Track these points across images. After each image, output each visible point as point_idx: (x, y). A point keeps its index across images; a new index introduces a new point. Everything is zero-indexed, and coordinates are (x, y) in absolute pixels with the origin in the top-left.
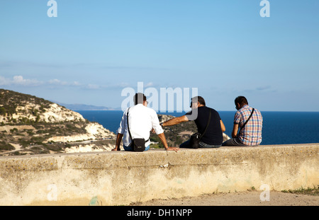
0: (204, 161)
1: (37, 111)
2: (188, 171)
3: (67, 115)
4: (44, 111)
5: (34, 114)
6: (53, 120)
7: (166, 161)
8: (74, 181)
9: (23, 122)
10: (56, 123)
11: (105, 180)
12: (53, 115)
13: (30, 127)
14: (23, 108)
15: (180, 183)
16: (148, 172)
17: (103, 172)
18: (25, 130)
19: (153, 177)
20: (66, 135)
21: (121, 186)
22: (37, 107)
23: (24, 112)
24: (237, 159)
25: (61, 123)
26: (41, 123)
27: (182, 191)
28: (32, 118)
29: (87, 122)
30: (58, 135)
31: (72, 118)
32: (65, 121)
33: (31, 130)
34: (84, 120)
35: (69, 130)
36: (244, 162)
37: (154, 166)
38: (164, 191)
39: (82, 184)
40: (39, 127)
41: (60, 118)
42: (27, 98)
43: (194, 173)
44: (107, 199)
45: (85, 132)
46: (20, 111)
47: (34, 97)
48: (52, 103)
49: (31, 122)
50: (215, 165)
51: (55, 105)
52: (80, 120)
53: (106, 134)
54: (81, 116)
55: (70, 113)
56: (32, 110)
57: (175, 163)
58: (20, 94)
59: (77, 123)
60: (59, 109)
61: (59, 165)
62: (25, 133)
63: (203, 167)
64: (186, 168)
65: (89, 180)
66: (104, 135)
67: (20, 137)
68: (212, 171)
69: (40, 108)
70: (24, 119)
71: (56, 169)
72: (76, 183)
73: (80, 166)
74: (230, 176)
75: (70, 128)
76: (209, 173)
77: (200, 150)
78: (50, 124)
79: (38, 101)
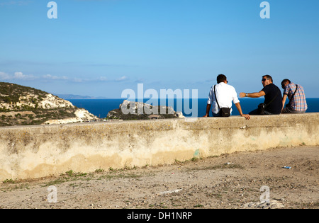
0: (270, 124)
1: (36, 100)
2: (260, 131)
3: (60, 103)
4: (42, 100)
5: (34, 102)
6: (49, 107)
7: (244, 124)
8: (183, 138)
9: (25, 108)
10: (51, 109)
11: (204, 137)
12: (48, 103)
13: (31, 113)
14: (25, 98)
15: (254, 139)
16: (232, 132)
17: (203, 131)
18: (26, 115)
19: (236, 135)
20: (59, 119)
21: (215, 142)
22: (36, 97)
23: (25, 100)
24: (292, 123)
25: (56, 109)
26: (39, 109)
27: (256, 146)
28: (32, 105)
29: (76, 109)
30: (53, 119)
31: (64, 105)
32: (59, 108)
33: (32, 115)
34: (73, 106)
35: (62, 115)
36: (297, 124)
37: (236, 128)
38: (243, 146)
39: (189, 140)
40: (38, 113)
41: (54, 105)
42: (28, 89)
43: (263, 133)
44: (205, 151)
45: (74, 116)
46: (22, 100)
47: (33, 89)
48: (47, 93)
49: (31, 109)
50: (278, 127)
51: (50, 95)
52: (70, 106)
53: (91, 118)
54: (71, 104)
55: (62, 101)
56: (32, 99)
57: (250, 126)
58: (22, 87)
59: (68, 109)
60: (54, 98)
61: (174, 127)
62: (27, 117)
63: (269, 128)
64: (258, 129)
65: (194, 137)
66: (90, 118)
67: (23, 121)
68: (276, 131)
69: (38, 98)
70: (26, 106)
71: (172, 129)
72: (185, 139)
73: (187, 127)
74: (288, 135)
75: (62, 113)
76: (273, 132)
77: (267, 116)
78: (46, 110)
79: (36, 92)
